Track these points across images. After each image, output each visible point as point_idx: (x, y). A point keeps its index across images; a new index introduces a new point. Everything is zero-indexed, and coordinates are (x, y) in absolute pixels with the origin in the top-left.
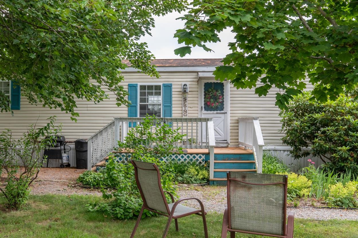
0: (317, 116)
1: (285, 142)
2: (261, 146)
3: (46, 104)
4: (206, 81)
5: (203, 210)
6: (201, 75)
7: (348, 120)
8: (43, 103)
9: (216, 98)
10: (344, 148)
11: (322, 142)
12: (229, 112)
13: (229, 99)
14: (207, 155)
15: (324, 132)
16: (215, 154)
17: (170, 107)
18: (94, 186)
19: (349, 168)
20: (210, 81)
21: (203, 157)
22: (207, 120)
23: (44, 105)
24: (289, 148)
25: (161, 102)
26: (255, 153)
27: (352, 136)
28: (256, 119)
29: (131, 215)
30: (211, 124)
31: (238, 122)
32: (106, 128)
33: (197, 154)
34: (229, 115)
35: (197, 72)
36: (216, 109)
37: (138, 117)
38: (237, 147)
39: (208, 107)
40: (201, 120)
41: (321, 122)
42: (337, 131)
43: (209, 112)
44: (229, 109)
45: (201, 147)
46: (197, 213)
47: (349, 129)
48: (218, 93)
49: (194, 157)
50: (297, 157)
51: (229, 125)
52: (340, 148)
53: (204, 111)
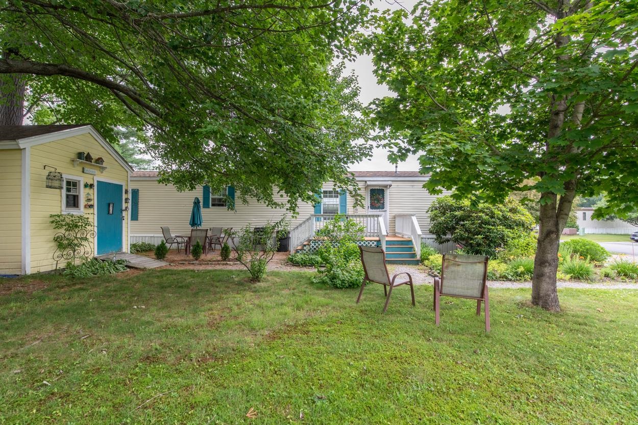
0: (457, 213)
1: (431, 232)
2: (419, 235)
3: (269, 204)
4: (372, 188)
5: (411, 281)
6: (368, 183)
7: (481, 217)
8: (267, 203)
9: (378, 200)
10: (479, 236)
11: (462, 233)
12: (388, 211)
13: (388, 201)
14: (379, 241)
15: (463, 225)
16: (386, 241)
17: (345, 206)
18: (302, 264)
19: (484, 251)
20: (374, 188)
21: (375, 243)
22: (378, 216)
23: (267, 206)
24: (434, 236)
25: (338, 203)
26: (413, 241)
27: (484, 228)
28: (413, 215)
29: (347, 285)
30: (381, 219)
31: (395, 217)
32: (304, 222)
33: (371, 241)
34: (388, 212)
35: (366, 181)
36: (379, 208)
37: (322, 213)
38: (395, 236)
39: (373, 206)
40: (373, 216)
41: (460, 217)
42: (473, 224)
43: (374, 210)
44: (388, 208)
45: (373, 236)
46: (406, 283)
47: (482, 223)
48: (380, 197)
49: (369, 243)
50: (441, 243)
51: (388, 220)
52: (476, 236)
53: (370, 210)
